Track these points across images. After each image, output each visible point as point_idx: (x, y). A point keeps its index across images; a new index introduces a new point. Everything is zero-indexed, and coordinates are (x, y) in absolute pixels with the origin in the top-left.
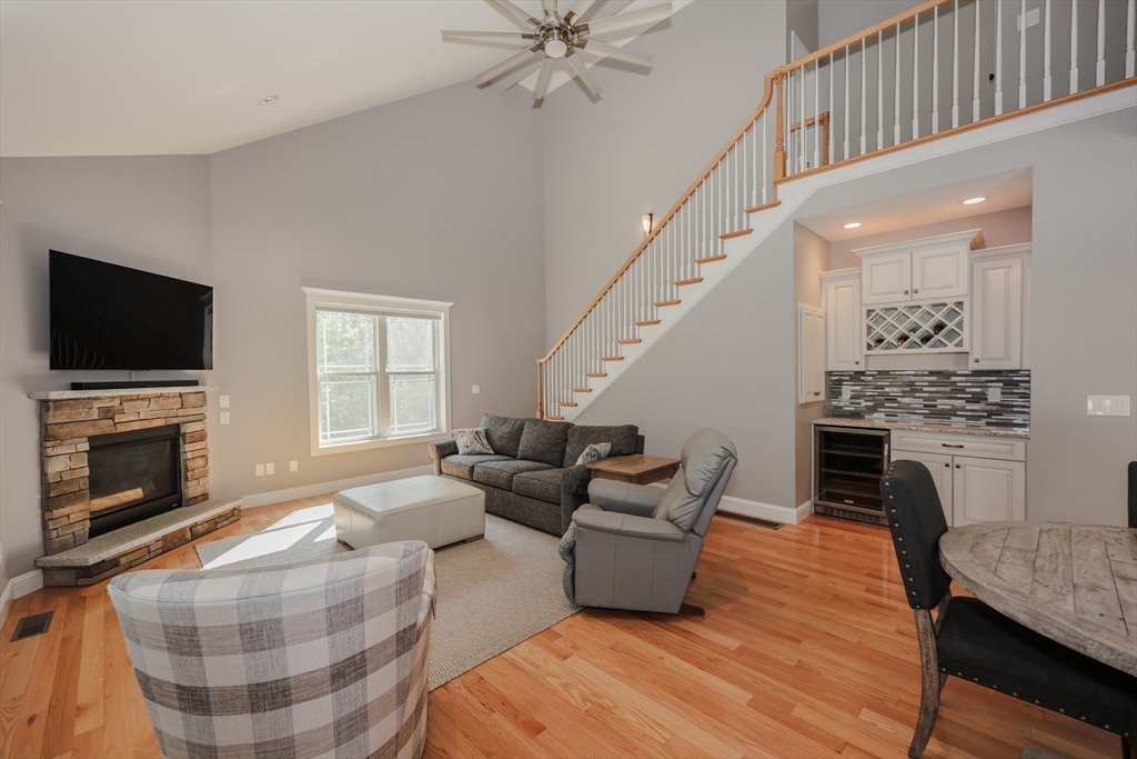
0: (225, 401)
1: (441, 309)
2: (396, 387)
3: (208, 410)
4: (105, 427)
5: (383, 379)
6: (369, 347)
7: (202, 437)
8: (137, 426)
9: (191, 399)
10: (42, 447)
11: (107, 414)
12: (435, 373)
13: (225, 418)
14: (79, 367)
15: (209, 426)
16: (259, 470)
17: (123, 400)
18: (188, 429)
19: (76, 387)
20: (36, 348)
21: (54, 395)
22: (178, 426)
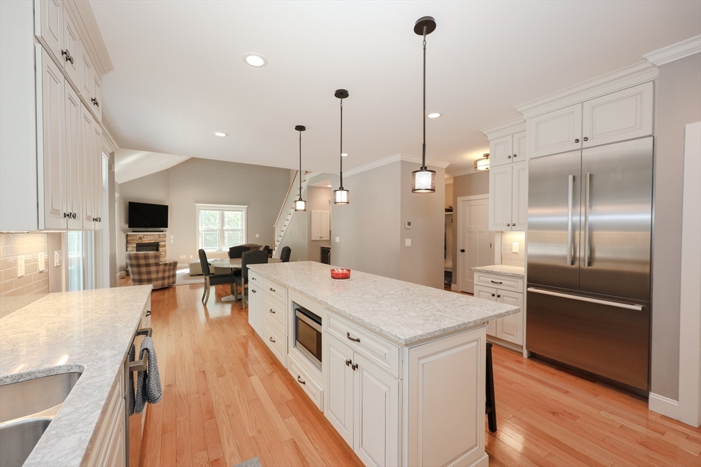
0: (172, 237)
1: (243, 208)
2: (226, 234)
3: (167, 239)
4: (140, 241)
5: (222, 231)
6: (218, 220)
7: (165, 246)
8: (147, 242)
9: (162, 236)
10: (127, 245)
11: (140, 238)
12: (242, 229)
13: (172, 242)
14: (135, 227)
15: (167, 243)
16: (181, 257)
17: (144, 235)
18: (161, 244)
19: (134, 232)
20: (126, 223)
21: (129, 233)
22: (158, 243)
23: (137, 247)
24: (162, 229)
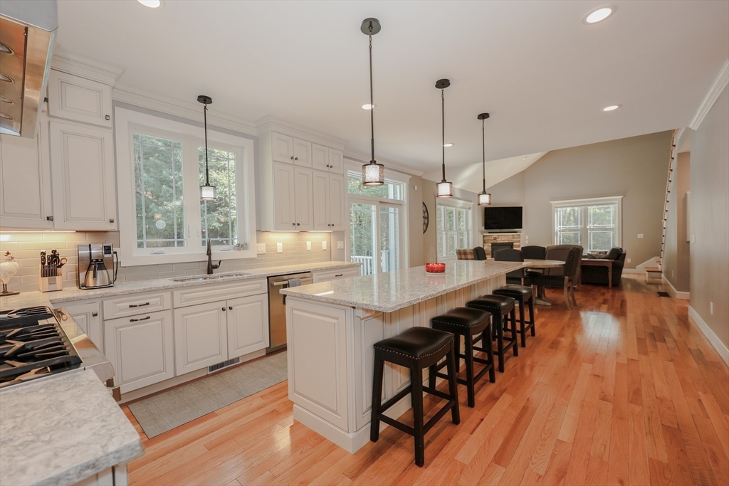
0: (527, 238)
1: (616, 200)
3: (522, 239)
5: (586, 231)
8: (501, 242)
9: (516, 236)
11: (495, 239)
12: (615, 228)
13: (527, 242)
14: (490, 229)
17: (499, 236)
18: (515, 244)
19: (489, 233)
20: (483, 225)
21: (485, 234)
22: (512, 243)
23: (492, 246)
24: (516, 230)
